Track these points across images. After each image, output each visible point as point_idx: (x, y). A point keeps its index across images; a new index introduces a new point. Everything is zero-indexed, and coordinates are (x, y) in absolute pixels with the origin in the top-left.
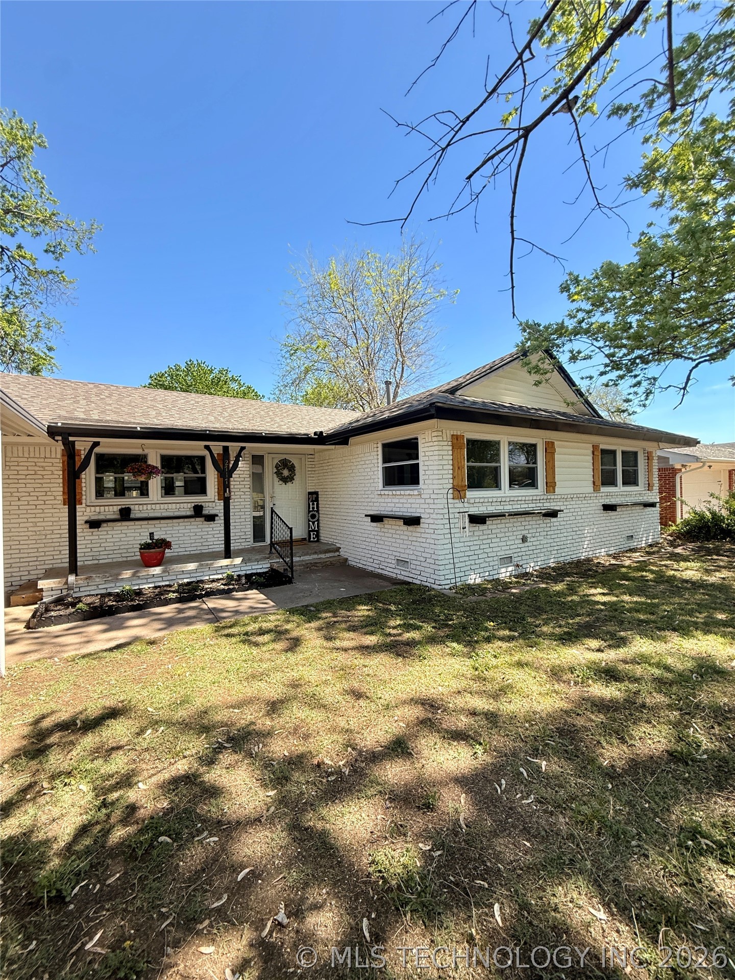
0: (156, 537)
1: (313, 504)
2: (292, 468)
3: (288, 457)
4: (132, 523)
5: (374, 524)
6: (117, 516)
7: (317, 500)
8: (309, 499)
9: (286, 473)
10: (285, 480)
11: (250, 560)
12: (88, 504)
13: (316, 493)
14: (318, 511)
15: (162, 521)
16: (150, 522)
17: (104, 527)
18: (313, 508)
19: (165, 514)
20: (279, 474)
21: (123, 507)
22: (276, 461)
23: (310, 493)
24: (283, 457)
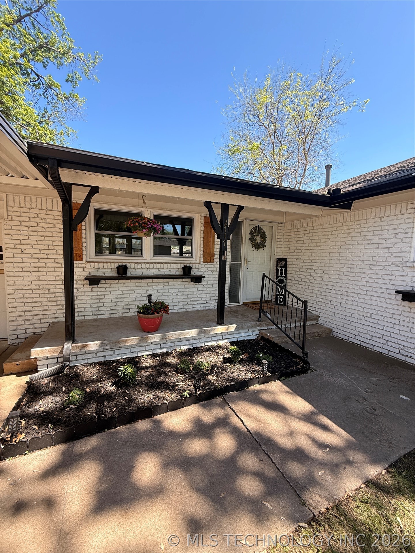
0: (154, 299)
1: (281, 270)
2: (263, 236)
3: (261, 224)
4: (128, 281)
5: (405, 303)
6: (115, 274)
7: (285, 266)
8: (277, 265)
9: (258, 239)
10: (258, 247)
11: (242, 328)
12: (88, 260)
13: (285, 260)
14: (285, 277)
15: (154, 280)
16: (144, 281)
17: (103, 284)
18: (281, 274)
19: (157, 273)
20: (252, 240)
21: (121, 264)
22: (251, 228)
23: (279, 260)
24: (257, 224)
